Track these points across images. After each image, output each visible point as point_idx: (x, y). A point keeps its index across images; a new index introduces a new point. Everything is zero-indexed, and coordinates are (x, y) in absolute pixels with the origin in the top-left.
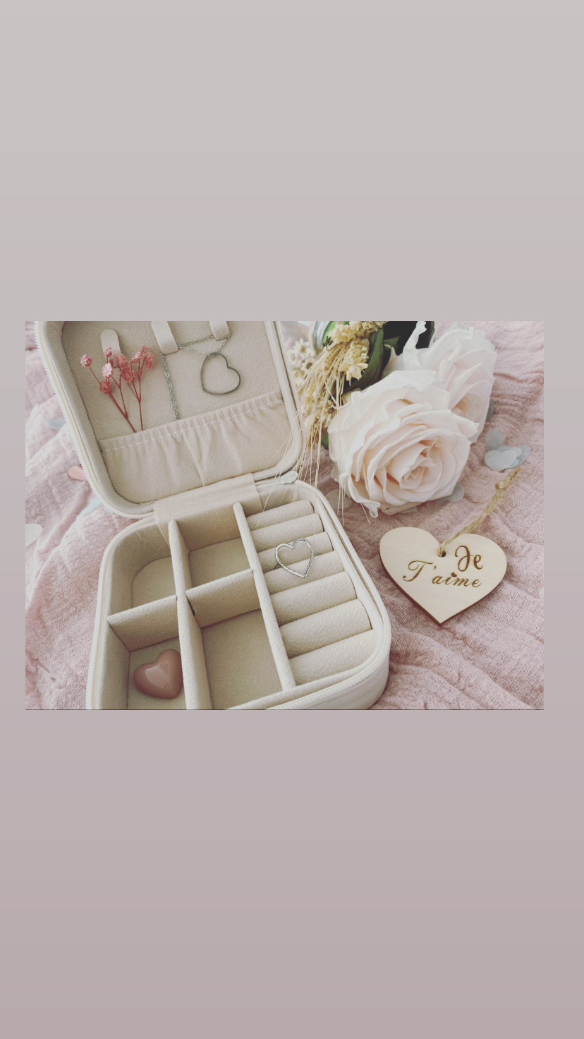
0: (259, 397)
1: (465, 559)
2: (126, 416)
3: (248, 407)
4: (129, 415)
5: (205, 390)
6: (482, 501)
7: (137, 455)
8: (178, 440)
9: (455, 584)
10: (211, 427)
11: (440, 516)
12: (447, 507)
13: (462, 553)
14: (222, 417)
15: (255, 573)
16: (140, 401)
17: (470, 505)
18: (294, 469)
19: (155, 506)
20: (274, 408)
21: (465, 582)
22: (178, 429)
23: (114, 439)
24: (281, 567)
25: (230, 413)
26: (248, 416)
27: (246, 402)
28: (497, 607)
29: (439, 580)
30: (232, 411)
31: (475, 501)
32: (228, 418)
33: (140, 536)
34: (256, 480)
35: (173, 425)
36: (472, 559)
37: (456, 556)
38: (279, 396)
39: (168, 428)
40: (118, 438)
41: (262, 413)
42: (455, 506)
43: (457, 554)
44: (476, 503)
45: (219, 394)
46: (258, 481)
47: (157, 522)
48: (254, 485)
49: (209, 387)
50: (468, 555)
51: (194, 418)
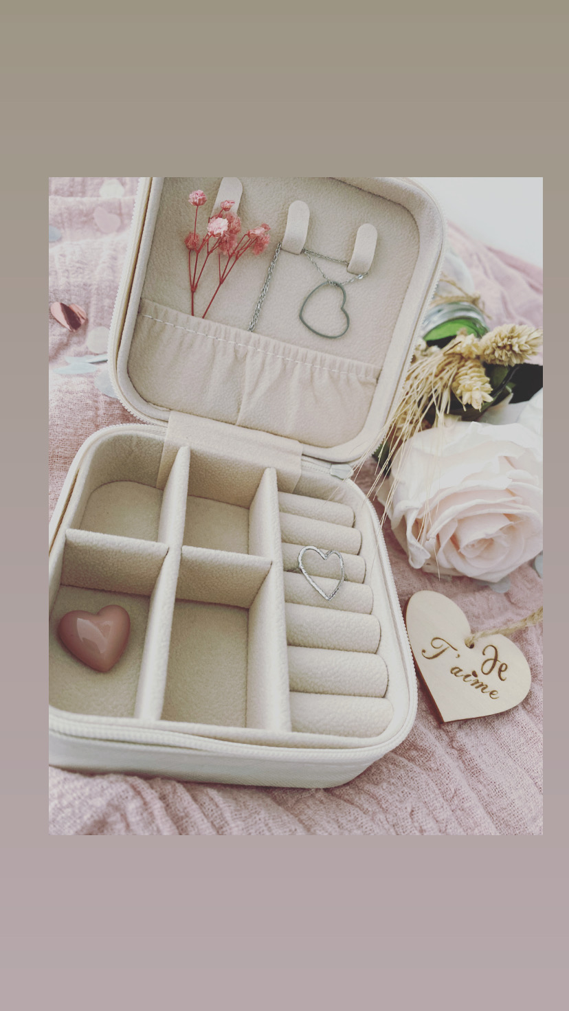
0: (356, 362)
1: (491, 663)
2: (193, 288)
3: (337, 365)
4: (197, 290)
5: (301, 318)
6: (520, 605)
7: (181, 344)
8: (238, 356)
9: (472, 685)
10: (284, 364)
11: (475, 600)
12: (485, 593)
13: (490, 653)
14: (304, 359)
15: (274, 566)
16: (221, 282)
17: (507, 603)
18: (352, 464)
19: (172, 416)
20: (364, 384)
21: (483, 687)
22: (247, 343)
23: (165, 308)
24: (300, 572)
25: (315, 359)
26: (331, 377)
27: (339, 359)
28: (505, 730)
29: (458, 672)
30: (319, 359)
31: (513, 601)
32: (309, 365)
33: (134, 443)
34: (305, 453)
35: (245, 334)
36: (498, 665)
37: (484, 654)
38: (377, 374)
39: (236, 334)
40: (170, 310)
41: (348, 380)
42: (493, 597)
43: (485, 653)
44: (512, 603)
45: (315, 332)
46: (306, 456)
47: (166, 439)
48: (299, 458)
49: (306, 317)
50: (496, 660)
51: (273, 342)
